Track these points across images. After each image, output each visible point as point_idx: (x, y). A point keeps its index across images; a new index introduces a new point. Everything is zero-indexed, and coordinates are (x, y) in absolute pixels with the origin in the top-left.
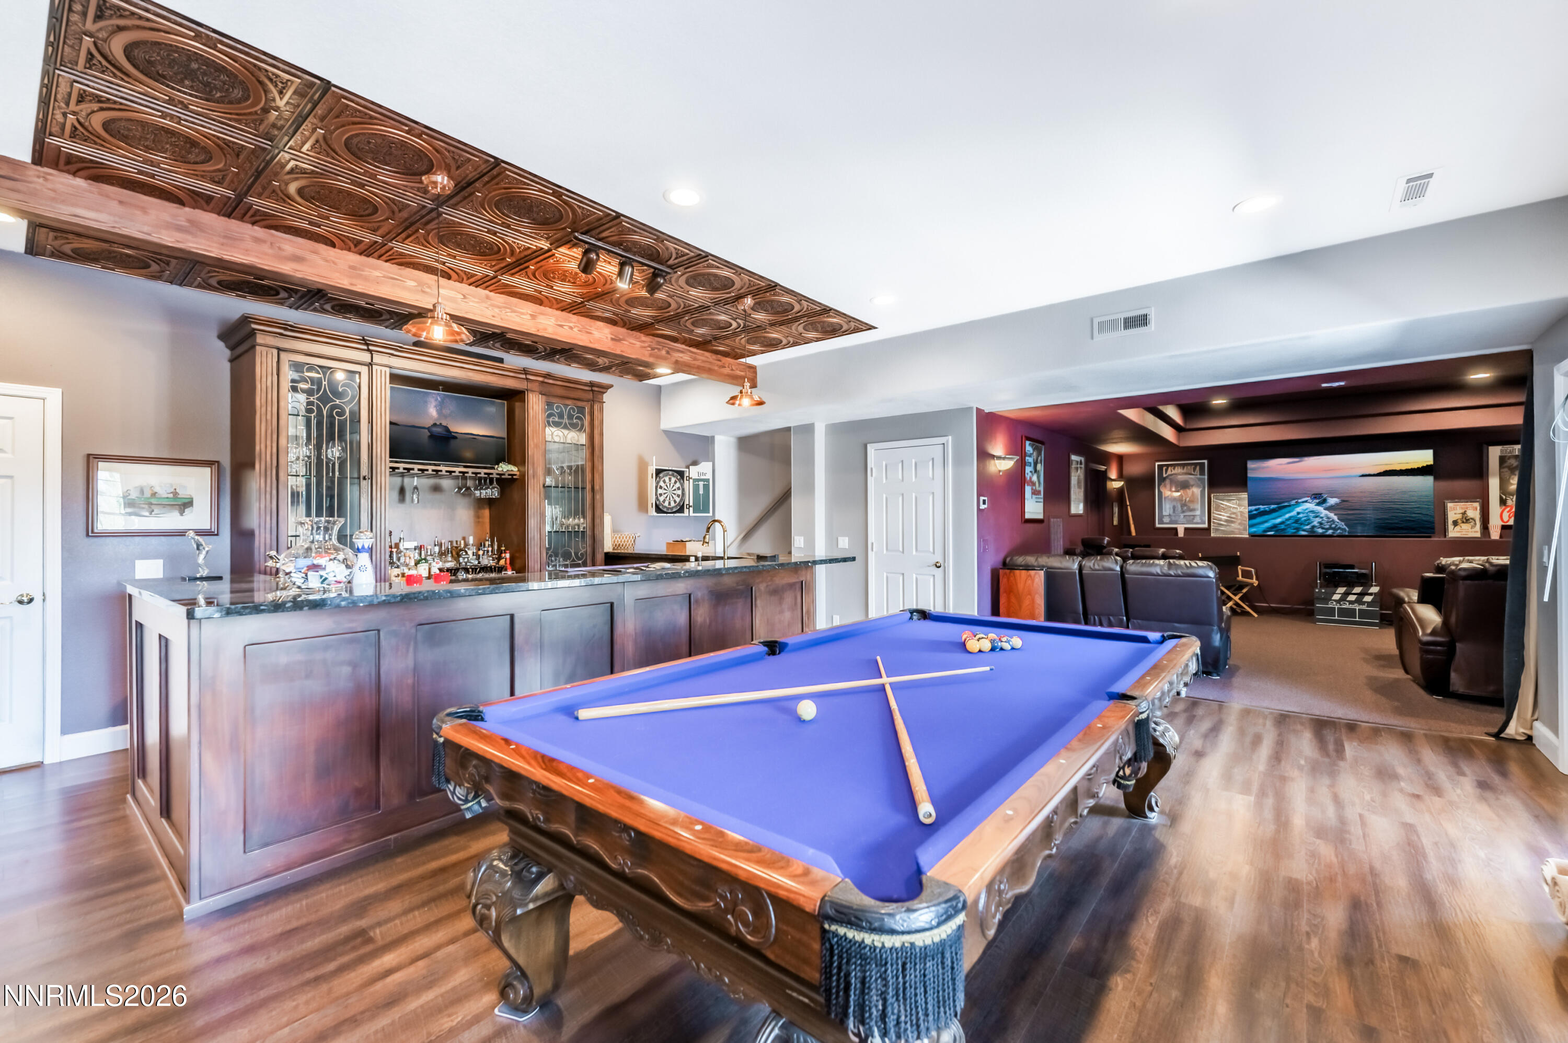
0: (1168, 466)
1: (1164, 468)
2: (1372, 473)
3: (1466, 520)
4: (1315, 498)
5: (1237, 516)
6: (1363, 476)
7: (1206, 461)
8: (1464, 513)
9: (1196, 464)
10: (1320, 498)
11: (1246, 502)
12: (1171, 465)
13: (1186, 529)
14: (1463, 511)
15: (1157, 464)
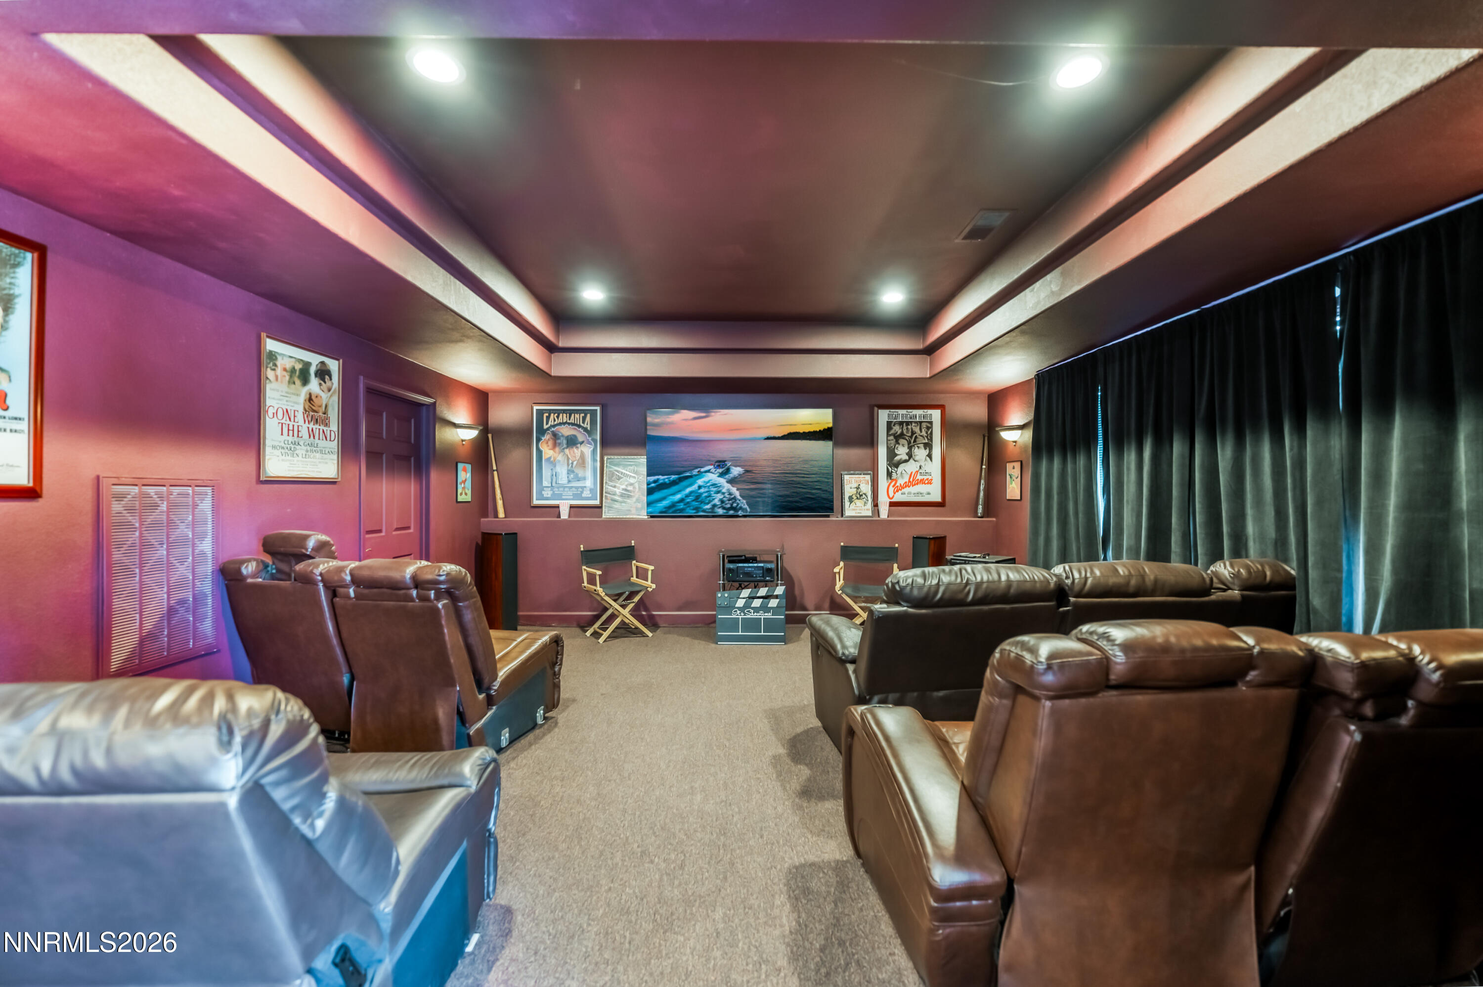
0: (550, 412)
1: (546, 415)
2: (777, 435)
3: (860, 496)
4: (719, 467)
5: (634, 488)
6: (768, 438)
7: (598, 408)
8: (858, 488)
9: (585, 412)
10: (722, 466)
11: (644, 470)
12: (554, 411)
13: (572, 507)
14: (856, 485)
15: (536, 408)
